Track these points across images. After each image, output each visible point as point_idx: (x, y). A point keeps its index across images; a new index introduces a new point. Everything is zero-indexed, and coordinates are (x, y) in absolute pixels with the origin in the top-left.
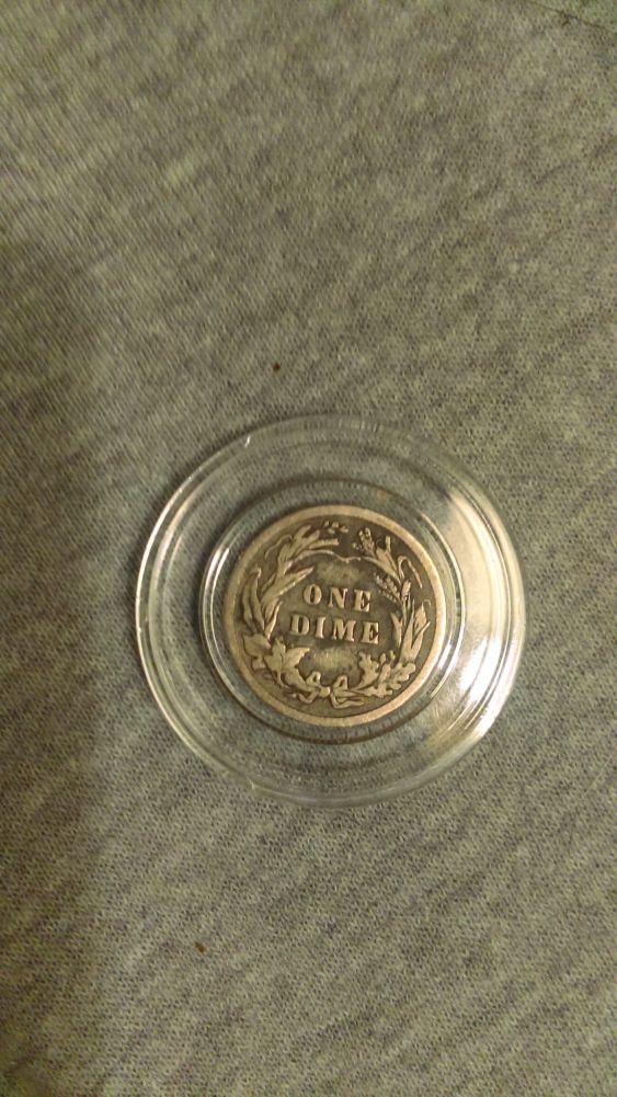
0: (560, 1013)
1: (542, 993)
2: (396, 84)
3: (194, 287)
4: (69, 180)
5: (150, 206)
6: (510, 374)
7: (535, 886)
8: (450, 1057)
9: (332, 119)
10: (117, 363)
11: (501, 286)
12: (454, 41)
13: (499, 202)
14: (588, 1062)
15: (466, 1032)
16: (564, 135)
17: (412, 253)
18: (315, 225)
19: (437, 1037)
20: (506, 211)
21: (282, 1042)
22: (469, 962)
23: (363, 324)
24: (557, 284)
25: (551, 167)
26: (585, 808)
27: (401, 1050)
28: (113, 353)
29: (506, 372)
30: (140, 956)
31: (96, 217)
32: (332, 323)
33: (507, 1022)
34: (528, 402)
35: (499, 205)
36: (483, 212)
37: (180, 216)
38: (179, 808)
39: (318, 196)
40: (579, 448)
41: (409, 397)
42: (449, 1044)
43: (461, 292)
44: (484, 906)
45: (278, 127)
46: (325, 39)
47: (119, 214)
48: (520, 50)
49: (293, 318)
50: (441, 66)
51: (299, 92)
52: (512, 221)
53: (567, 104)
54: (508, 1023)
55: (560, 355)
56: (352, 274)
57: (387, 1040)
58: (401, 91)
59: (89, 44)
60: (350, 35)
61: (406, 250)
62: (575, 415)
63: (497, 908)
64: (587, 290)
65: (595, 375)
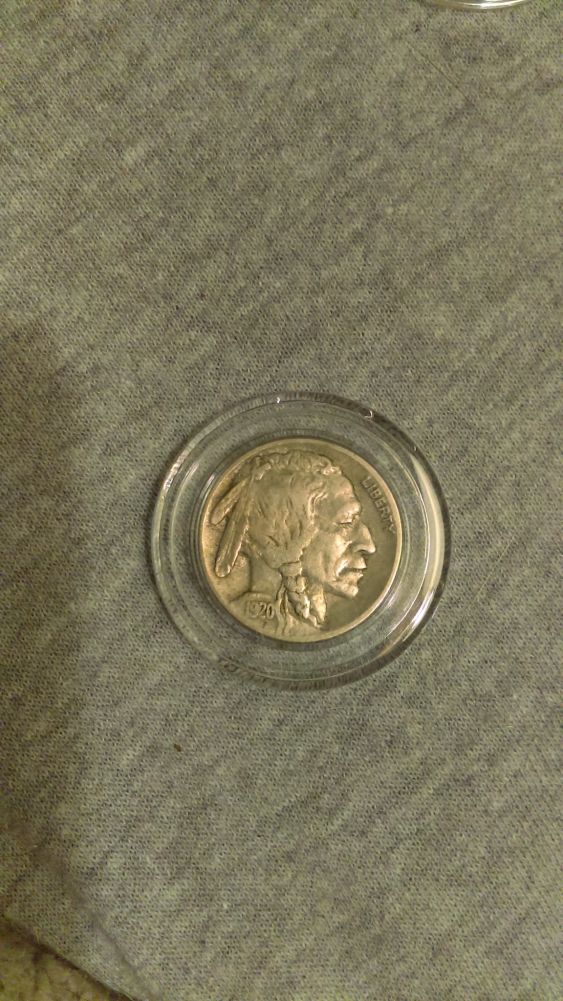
0: (468, 782)
1: (451, 766)
2: (293, 82)
3: (147, 238)
4: (51, 166)
5: (112, 181)
6: (390, 290)
7: (438, 682)
8: (383, 823)
9: (246, 110)
10: (91, 296)
11: (380, 225)
12: (334, 48)
13: (375, 163)
14: (494, 821)
15: (393, 800)
16: (422, 111)
17: (313, 203)
18: (238, 188)
19: (370, 806)
20: (382, 170)
21: (249, 821)
22: (390, 743)
23: (278, 258)
24: (423, 221)
25: (413, 134)
26: (472, 617)
27: (343, 820)
28: (88, 289)
29: (388, 289)
30: (131, 757)
31: (73, 192)
32: (254, 257)
33: (424, 790)
34: (405, 310)
35: (375, 165)
36: (363, 171)
37: (136, 186)
38: (157, 636)
39: (238, 166)
40: (446, 343)
41: (314, 310)
42: (381, 812)
43: (351, 231)
44: (400, 700)
45: (206, 118)
46: (238, 53)
47: (89, 189)
48: (385, 52)
49: (224, 256)
50: (326, 66)
51: (220, 92)
52: (386, 177)
53: (422, 89)
54: (427, 792)
55: (428, 273)
56: (268, 220)
57: (331, 814)
58: (296, 87)
59: (62, 66)
60: (256, 49)
61: (307, 201)
62: (442, 318)
63: (410, 701)
64: (446, 224)
65: (456, 287)
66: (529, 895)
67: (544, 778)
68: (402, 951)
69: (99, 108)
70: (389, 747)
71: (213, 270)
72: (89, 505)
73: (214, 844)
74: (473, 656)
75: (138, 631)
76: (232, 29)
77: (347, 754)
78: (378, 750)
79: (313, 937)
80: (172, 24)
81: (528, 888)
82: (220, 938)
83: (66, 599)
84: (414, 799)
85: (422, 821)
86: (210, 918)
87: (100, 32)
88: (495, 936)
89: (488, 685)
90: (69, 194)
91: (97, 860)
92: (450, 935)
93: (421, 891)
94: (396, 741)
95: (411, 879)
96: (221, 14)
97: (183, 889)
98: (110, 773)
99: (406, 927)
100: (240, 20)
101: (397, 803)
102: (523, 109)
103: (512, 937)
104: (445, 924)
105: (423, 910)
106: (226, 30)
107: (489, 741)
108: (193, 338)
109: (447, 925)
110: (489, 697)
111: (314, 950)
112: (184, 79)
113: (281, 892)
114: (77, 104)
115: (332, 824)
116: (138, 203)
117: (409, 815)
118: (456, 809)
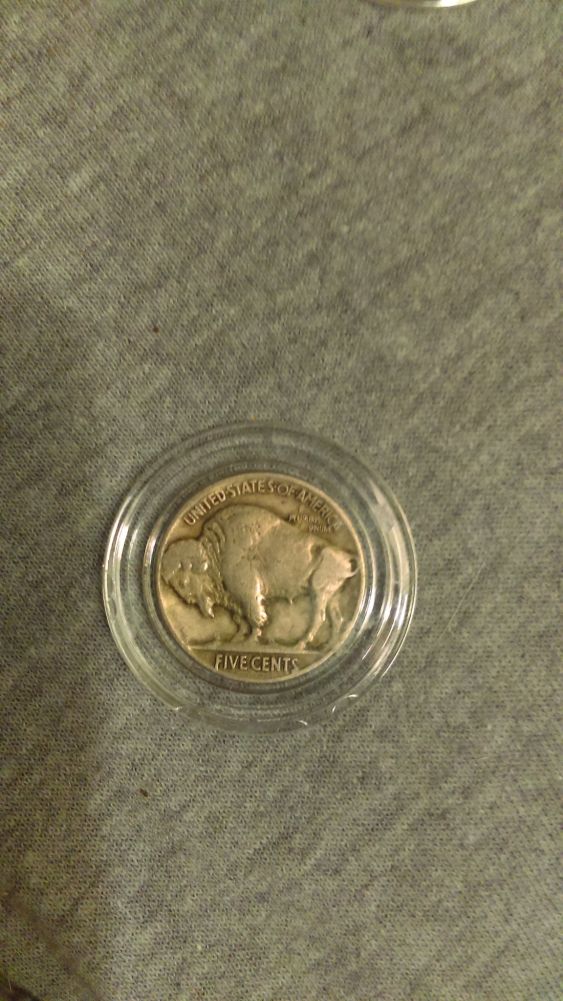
66: (508, 928)
67: (522, 810)
68: (379, 987)
69: (41, 133)
70: (362, 783)
71: (164, 300)
72: (46, 547)
73: (186, 886)
74: (445, 686)
75: (101, 674)
76: (176, 42)
77: (318, 793)
78: (350, 788)
79: (289, 975)
80: (113, 40)
81: (506, 921)
82: (195, 980)
83: (26, 645)
84: (388, 835)
85: (396, 858)
86: (184, 960)
87: (40, 53)
88: (473, 969)
89: (460, 717)
90: (14, 226)
91: (68, 907)
92: (428, 970)
93: (397, 927)
94: (368, 777)
95: (386, 916)
96: (164, 27)
97: (156, 933)
98: (78, 819)
99: (383, 963)
100: (184, 33)
101: (370, 840)
102: (482, 113)
103: (490, 971)
104: (422, 959)
105: (399, 945)
106: (169, 44)
107: (463, 774)
108: (147, 370)
109: (424, 960)
110: (461, 729)
111: (291, 987)
112: (127, 99)
113: (255, 931)
114: (19, 129)
115: (305, 864)
116: (85, 232)
117: (384, 852)
118: (431, 845)
